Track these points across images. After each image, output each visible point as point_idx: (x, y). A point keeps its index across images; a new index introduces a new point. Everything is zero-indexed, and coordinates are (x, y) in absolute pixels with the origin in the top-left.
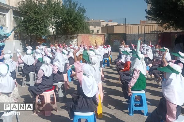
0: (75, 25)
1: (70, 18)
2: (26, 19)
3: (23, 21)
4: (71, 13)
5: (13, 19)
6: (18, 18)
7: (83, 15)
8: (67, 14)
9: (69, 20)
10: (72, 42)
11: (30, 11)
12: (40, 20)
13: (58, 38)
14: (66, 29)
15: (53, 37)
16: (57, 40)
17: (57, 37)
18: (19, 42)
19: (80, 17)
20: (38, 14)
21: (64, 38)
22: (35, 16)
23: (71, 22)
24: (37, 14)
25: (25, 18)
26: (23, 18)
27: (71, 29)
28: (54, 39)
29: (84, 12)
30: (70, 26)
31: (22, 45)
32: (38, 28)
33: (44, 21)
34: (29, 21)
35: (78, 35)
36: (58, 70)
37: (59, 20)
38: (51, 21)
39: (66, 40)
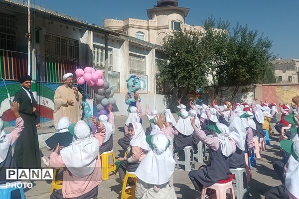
0: (251, 69)
1: (242, 58)
2: (174, 63)
3: (169, 66)
4: (245, 50)
5: (155, 63)
6: (163, 61)
7: (265, 52)
8: (238, 52)
9: (241, 61)
10: (245, 97)
11: (181, 50)
12: (194, 63)
13: (221, 91)
14: (235, 75)
15: (213, 89)
16: (220, 95)
17: (219, 89)
18: (162, 97)
19: (261, 55)
20: (192, 53)
21: (231, 91)
22: (187, 57)
23: (245, 64)
24: (190, 54)
25: (172, 61)
26: (169, 62)
27: (244, 76)
28: (215, 93)
29: (269, 47)
30: (243, 70)
31: (166, 102)
32: (190, 75)
33: (200, 65)
34: (178, 66)
35: (255, 86)
36: (236, 146)
37: (225, 62)
38: (211, 64)
39: (235, 94)
